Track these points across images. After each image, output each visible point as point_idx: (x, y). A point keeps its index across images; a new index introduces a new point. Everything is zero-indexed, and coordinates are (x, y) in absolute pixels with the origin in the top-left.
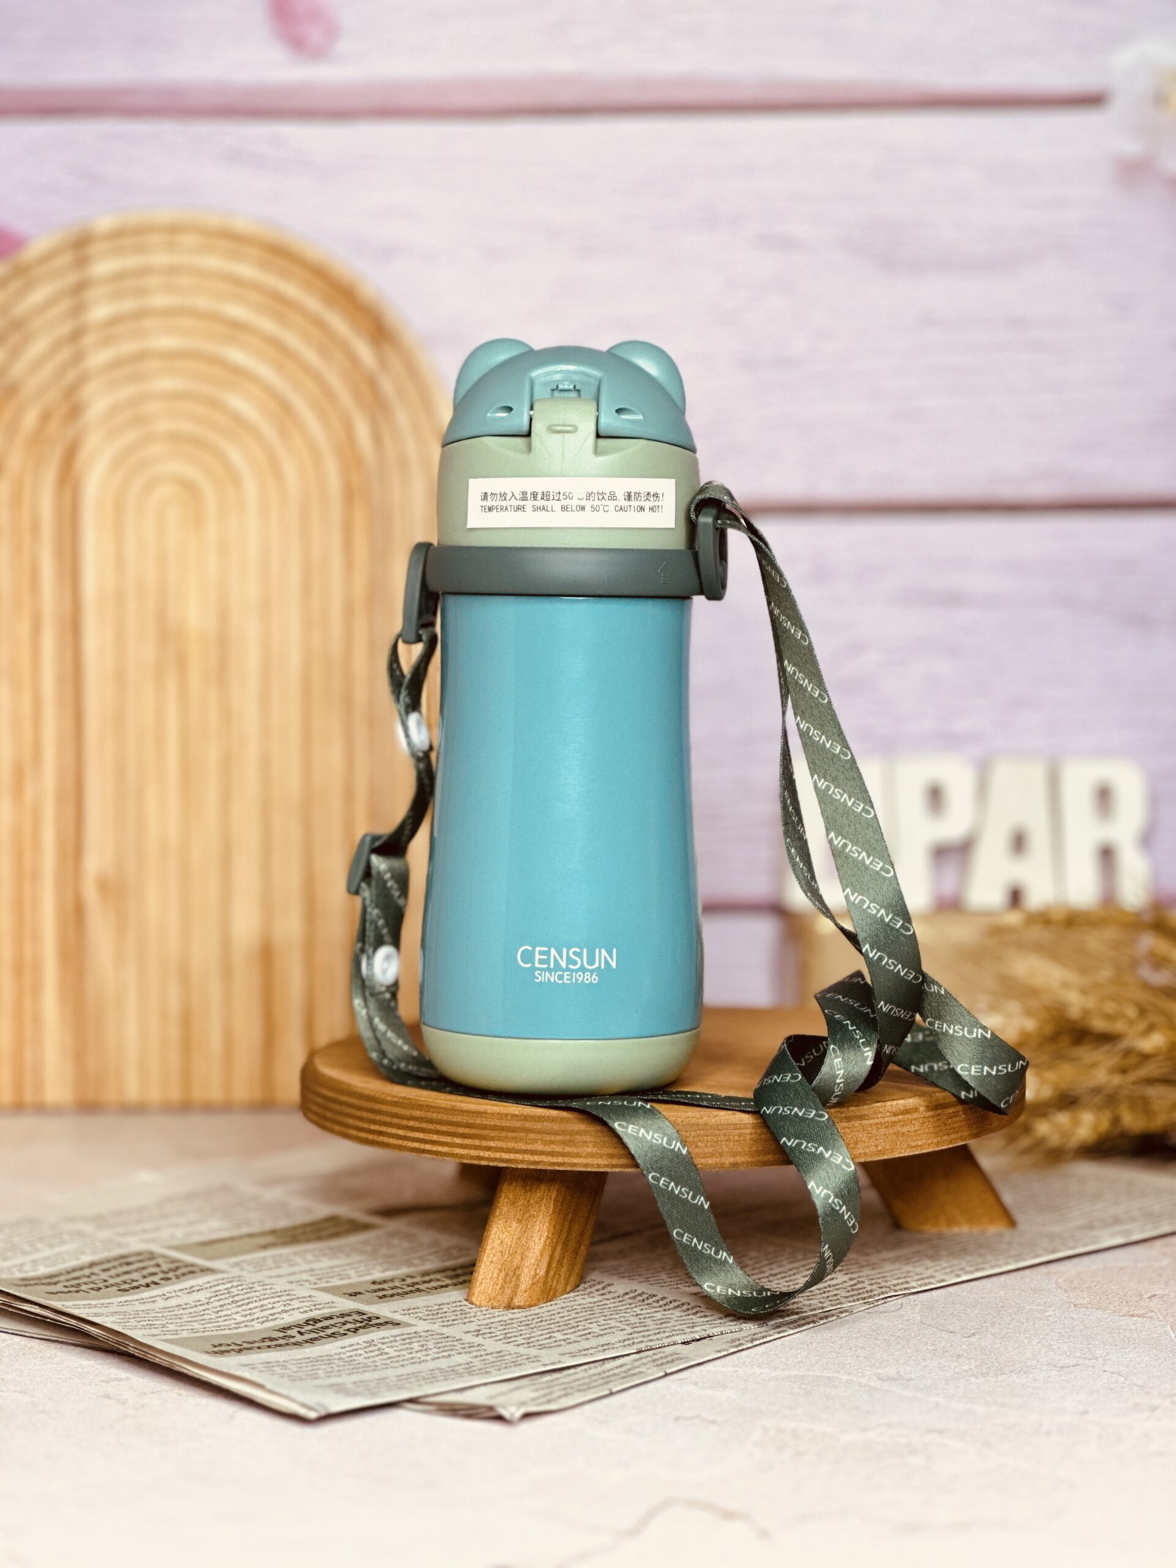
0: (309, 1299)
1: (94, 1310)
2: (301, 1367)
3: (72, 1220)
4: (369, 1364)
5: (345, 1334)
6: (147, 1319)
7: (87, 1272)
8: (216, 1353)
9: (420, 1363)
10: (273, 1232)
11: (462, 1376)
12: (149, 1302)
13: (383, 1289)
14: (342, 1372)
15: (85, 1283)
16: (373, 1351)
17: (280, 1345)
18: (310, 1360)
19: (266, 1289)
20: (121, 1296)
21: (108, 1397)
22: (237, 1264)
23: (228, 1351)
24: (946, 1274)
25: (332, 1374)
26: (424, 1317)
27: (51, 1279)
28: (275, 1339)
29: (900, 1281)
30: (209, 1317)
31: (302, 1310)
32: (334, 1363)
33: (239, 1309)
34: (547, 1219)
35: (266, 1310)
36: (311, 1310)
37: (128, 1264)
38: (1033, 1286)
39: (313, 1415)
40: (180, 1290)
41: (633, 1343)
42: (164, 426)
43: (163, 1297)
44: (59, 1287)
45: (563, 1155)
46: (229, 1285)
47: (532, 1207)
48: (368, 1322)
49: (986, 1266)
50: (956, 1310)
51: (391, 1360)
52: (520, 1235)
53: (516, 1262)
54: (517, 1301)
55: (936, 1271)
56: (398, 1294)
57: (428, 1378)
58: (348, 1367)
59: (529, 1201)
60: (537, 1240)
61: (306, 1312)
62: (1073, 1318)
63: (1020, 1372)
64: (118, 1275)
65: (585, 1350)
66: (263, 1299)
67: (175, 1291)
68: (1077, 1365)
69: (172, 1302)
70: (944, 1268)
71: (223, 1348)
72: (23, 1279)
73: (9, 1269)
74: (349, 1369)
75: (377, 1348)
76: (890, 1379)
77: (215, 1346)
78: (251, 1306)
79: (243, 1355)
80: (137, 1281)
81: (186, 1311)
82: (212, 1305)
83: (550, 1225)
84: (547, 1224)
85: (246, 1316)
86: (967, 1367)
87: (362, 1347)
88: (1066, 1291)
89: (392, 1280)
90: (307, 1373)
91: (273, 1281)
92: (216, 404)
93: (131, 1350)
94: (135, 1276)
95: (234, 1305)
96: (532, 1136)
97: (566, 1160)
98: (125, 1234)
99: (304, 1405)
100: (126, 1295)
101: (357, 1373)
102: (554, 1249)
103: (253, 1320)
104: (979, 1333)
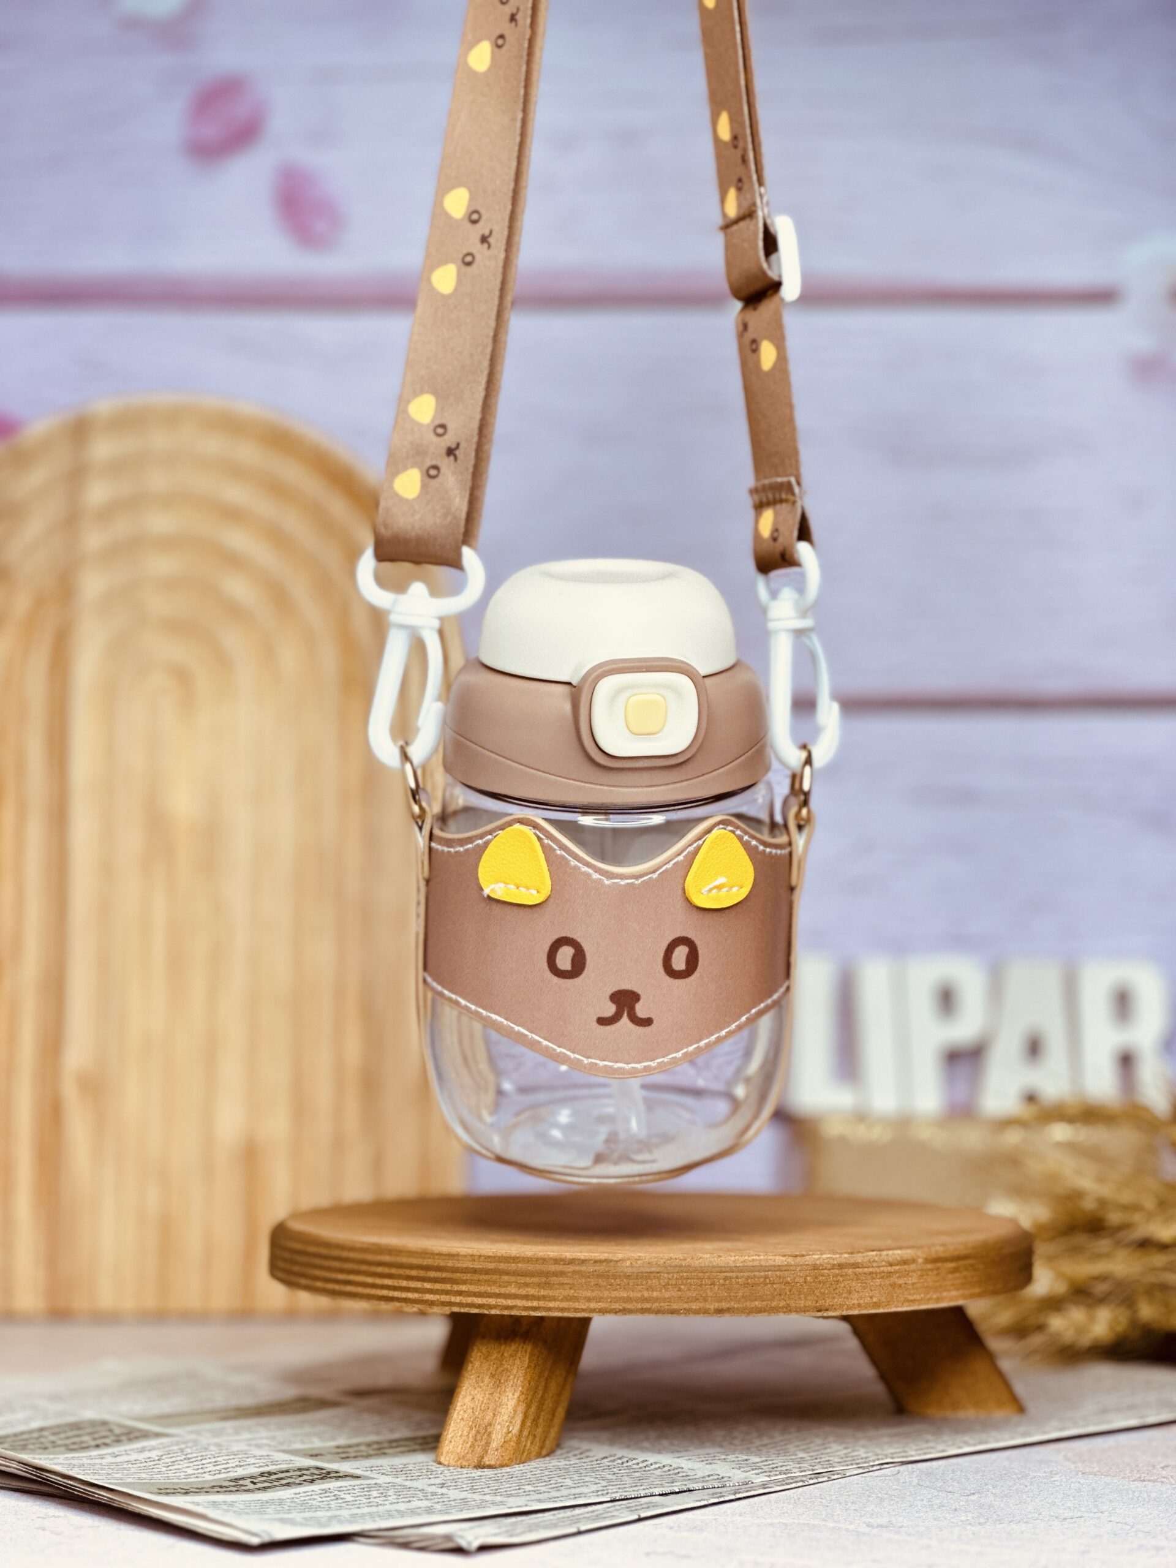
0: (266, 1457)
2: (250, 1506)
4: (322, 1506)
5: (300, 1484)
8: (160, 1493)
9: (377, 1506)
10: (237, 1410)
11: (420, 1516)
12: (100, 1458)
13: (347, 1452)
14: (292, 1511)
16: (329, 1496)
18: (260, 1502)
19: (223, 1449)
22: (192, 1432)
23: (173, 1493)
25: (281, 1512)
26: (387, 1473)
28: (226, 1487)
29: (897, 1450)
31: (257, 1465)
32: (285, 1504)
33: (191, 1465)
34: (521, 1373)
36: (267, 1465)
37: (77, 1429)
38: (1039, 1457)
40: (131, 1450)
41: (607, 1493)
42: (158, 610)
43: (113, 1455)
46: (183, 1446)
47: (506, 1361)
48: (326, 1475)
49: (991, 1440)
50: (955, 1475)
51: (346, 1504)
52: (493, 1390)
53: (488, 1418)
54: (487, 1461)
55: (934, 1443)
56: (362, 1456)
57: (384, 1517)
59: (503, 1355)
60: (510, 1396)
61: (261, 1467)
62: (1079, 1482)
65: (555, 1498)
66: (218, 1457)
67: (125, 1450)
68: (1081, 1517)
71: (168, 1491)
74: (300, 1509)
75: (332, 1494)
78: (204, 1462)
79: (190, 1498)
80: (88, 1442)
83: (524, 1379)
84: (522, 1379)
87: (317, 1493)
88: (1074, 1462)
89: (358, 1445)
91: (231, 1444)
95: (185, 1461)
99: (248, 1534)
100: (77, 1453)
101: (310, 1512)
102: (528, 1407)
103: (205, 1473)
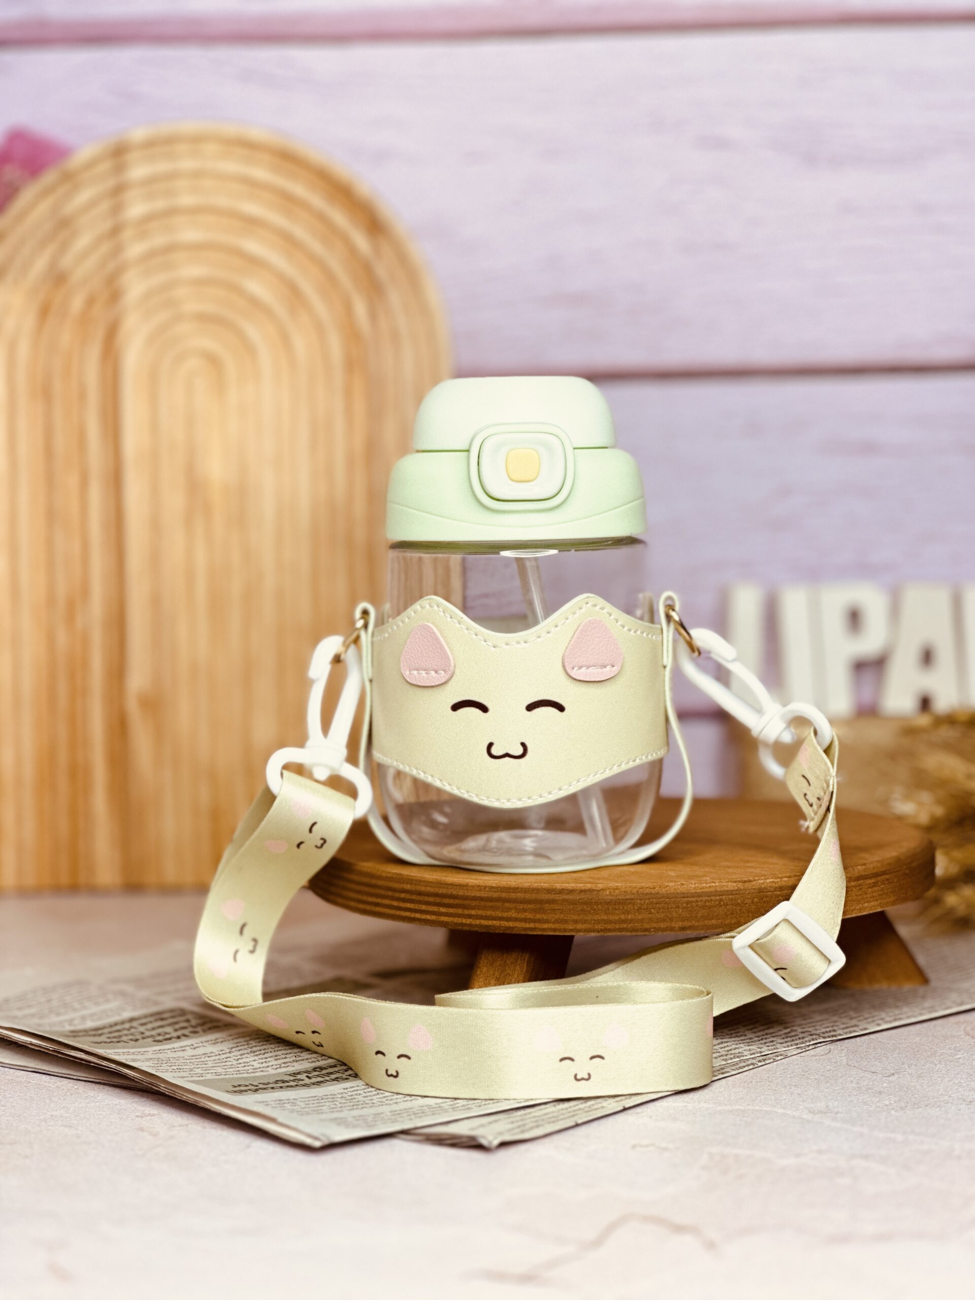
1: (132, 1057)
5: (347, 1079)
6: (176, 1064)
7: (127, 1025)
8: (235, 1092)
12: (180, 1051)
14: (344, 1109)
15: (125, 1035)
17: (292, 1086)
20: (155, 1046)
21: (142, 1129)
23: (246, 1091)
24: (868, 1023)
25: (335, 1110)
27: (96, 1032)
28: (287, 1082)
30: (231, 1063)
31: (310, 1061)
33: (256, 1058)
35: (279, 1059)
38: (944, 1033)
39: (317, 1144)
40: (205, 1042)
43: (192, 1047)
44: (105, 1038)
45: (534, 921)
46: (248, 1038)
47: (508, 967)
49: (903, 1016)
51: (386, 1099)
55: (857, 1021)
58: (349, 1104)
67: (202, 1042)
70: (866, 1019)
71: (241, 1088)
72: (72, 1031)
73: (61, 1024)
76: (820, 1112)
79: (259, 1094)
80: (169, 1034)
81: (211, 1059)
85: (262, 1063)
86: (887, 1103)
90: (313, 1109)
93: (164, 1091)
95: (252, 1054)
96: (508, 905)
97: (537, 925)
98: (161, 994)
99: (310, 1136)
101: (357, 1109)
103: (268, 1067)
104: (898, 1073)
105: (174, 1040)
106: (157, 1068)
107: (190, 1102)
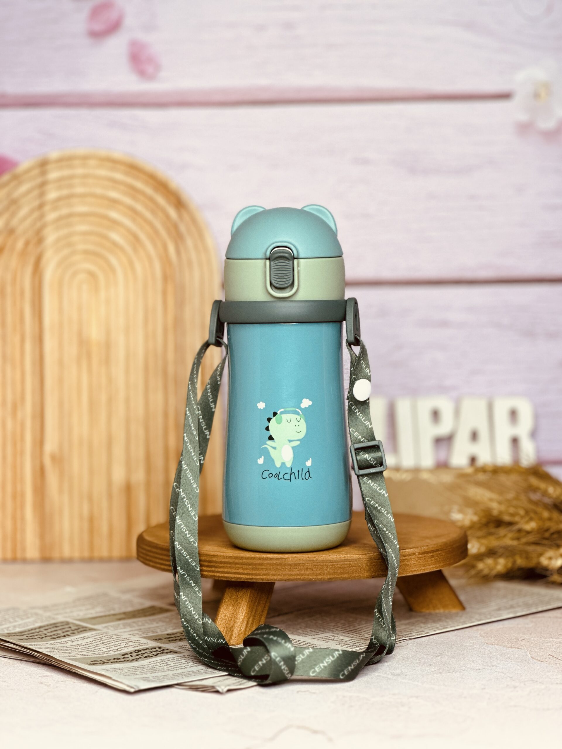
0: (137, 641)
1: (39, 646)
2: (130, 670)
3: (33, 608)
4: (161, 669)
5: (152, 657)
6: (62, 650)
7: (37, 630)
8: (92, 664)
9: (184, 668)
10: (124, 613)
11: (202, 674)
12: (64, 643)
13: (172, 637)
14: (148, 673)
15: (36, 635)
16: (163, 664)
17: (122, 661)
18: (134, 667)
19: (118, 637)
20: (52, 641)
21: (42, 684)
22: (106, 627)
23: (97, 664)
24: (430, 630)
25: (143, 673)
27: (21, 633)
28: (120, 659)
29: (408, 633)
30: (91, 649)
31: (133, 646)
32: (145, 669)
33: (105, 646)
34: (246, 605)
35: (117, 646)
36: (137, 646)
37: (56, 627)
38: (469, 635)
39: (132, 690)
40: (79, 638)
42: (81, 247)
43: (71, 641)
44: (25, 637)
45: (252, 574)
46: (101, 636)
47: (239, 599)
48: (163, 651)
49: (449, 626)
50: (432, 645)
51: (171, 667)
52: (233, 612)
53: (231, 624)
54: (231, 642)
55: (425, 629)
56: (178, 639)
57: (187, 675)
58: (151, 670)
59: (237, 596)
60: (241, 614)
61: (135, 647)
62: (485, 649)
63: (457, 672)
64: (52, 632)
66: (116, 642)
67: (77, 638)
68: (484, 669)
69: (75, 643)
70: (429, 628)
71: (95, 662)
72: (8, 634)
73: (2, 629)
74: (151, 671)
75: (165, 662)
76: (398, 675)
77: (92, 662)
78: (110, 645)
79: (104, 665)
80: (60, 634)
81: (81, 647)
82: (93, 644)
83: (247, 607)
84: (246, 607)
85: (108, 649)
86: (433, 670)
87: (158, 662)
88: (484, 637)
89: (176, 633)
90: (132, 673)
91: (122, 634)
92: (105, 237)
93: (54, 663)
94: (59, 632)
95: (103, 644)
96: (238, 566)
97: (253, 577)
98: (57, 614)
99: (128, 686)
100: (55, 640)
101: (155, 673)
102: (249, 619)
103: (111, 651)
104: (441, 655)
105: (62, 637)
106: (51, 652)
107: (67, 669)
